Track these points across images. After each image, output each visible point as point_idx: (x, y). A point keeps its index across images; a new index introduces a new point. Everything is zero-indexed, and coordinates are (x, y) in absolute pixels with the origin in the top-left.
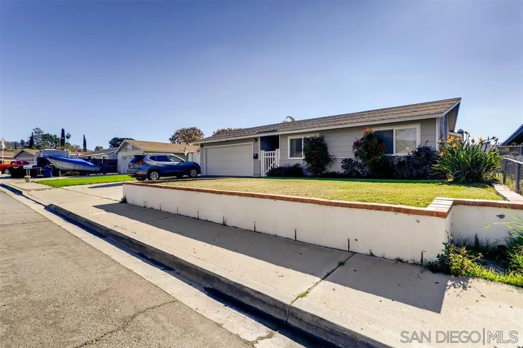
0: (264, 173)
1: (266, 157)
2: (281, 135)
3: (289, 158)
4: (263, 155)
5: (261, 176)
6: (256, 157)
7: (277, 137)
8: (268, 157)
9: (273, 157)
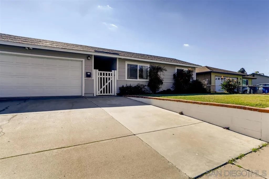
0: (98, 92)
1: (100, 76)
2: (119, 58)
3: (126, 79)
4: (96, 74)
5: (95, 95)
6: (88, 75)
7: (115, 59)
8: (102, 76)
9: (108, 77)
